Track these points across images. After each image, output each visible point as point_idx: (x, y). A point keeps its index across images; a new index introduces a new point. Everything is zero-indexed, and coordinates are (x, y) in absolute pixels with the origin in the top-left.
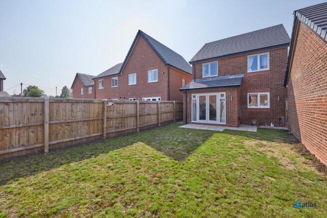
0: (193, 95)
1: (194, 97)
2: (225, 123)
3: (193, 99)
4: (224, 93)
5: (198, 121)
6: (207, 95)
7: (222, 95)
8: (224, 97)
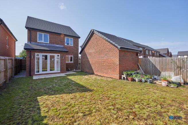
0: (36, 54)
1: (38, 55)
2: (60, 72)
3: (36, 56)
4: (59, 55)
5: (41, 72)
6: (49, 55)
7: (58, 56)
8: (59, 57)
